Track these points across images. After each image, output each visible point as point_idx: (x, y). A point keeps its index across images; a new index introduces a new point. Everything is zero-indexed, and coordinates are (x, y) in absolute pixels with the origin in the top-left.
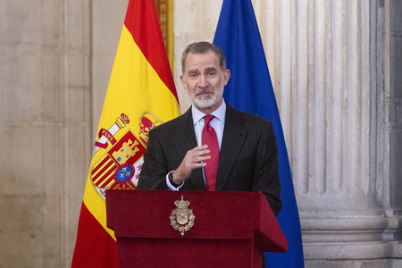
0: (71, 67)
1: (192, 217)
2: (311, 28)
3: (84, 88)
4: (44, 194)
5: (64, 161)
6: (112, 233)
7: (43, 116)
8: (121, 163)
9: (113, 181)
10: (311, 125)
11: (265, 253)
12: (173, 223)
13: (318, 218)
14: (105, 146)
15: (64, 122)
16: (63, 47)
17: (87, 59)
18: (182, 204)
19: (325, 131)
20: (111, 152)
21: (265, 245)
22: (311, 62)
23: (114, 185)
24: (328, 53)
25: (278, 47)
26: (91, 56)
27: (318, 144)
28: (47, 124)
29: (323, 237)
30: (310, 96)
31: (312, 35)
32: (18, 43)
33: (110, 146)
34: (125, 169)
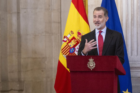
0: (54, 16)
1: (95, 64)
2: (132, 2)
3: (59, 23)
4: (46, 57)
5: (52, 46)
6: (68, 70)
7: (45, 32)
8: (71, 47)
9: (69, 53)
10: (133, 34)
11: (119, 76)
12: (88, 66)
13: (135, 64)
14: (66, 41)
15: (52, 34)
16: (52, 9)
17: (59, 13)
18: (91, 60)
19: (137, 36)
20: (68, 43)
21: (118, 73)
22: (133, 13)
23: (69, 54)
24: (138, 10)
25: (122, 8)
26: (61, 12)
27: (135, 40)
28: (47, 34)
29: (137, 70)
30: (132, 24)
31: (133, 4)
32: (37, 8)
33: (68, 41)
34: (72, 49)
